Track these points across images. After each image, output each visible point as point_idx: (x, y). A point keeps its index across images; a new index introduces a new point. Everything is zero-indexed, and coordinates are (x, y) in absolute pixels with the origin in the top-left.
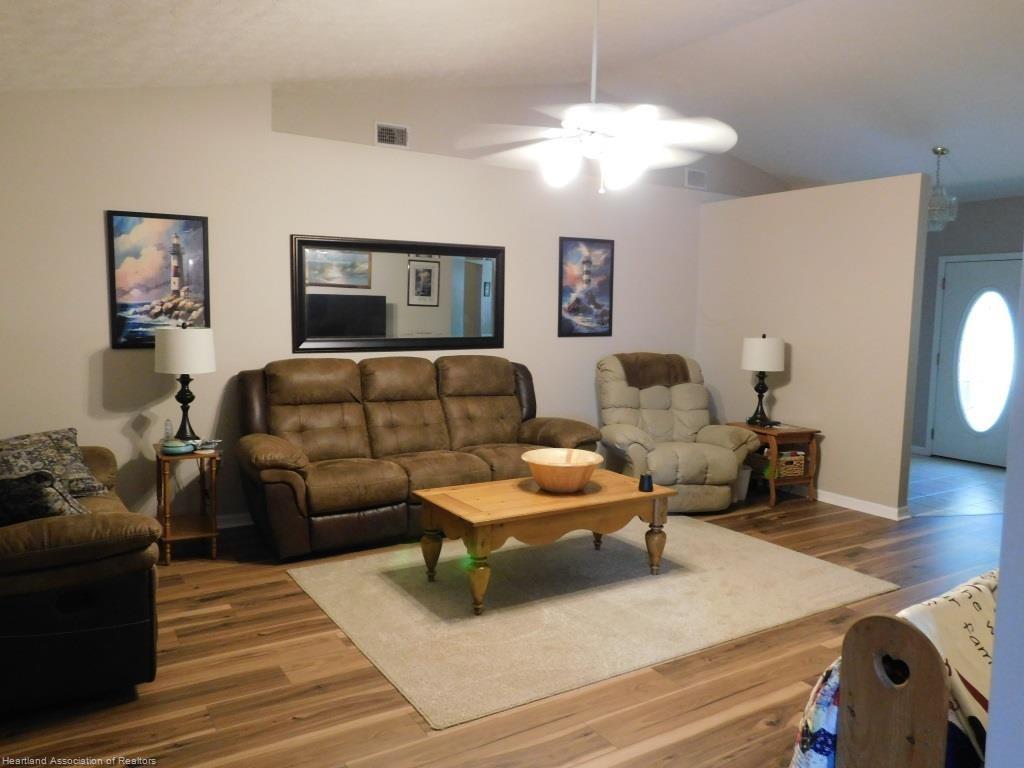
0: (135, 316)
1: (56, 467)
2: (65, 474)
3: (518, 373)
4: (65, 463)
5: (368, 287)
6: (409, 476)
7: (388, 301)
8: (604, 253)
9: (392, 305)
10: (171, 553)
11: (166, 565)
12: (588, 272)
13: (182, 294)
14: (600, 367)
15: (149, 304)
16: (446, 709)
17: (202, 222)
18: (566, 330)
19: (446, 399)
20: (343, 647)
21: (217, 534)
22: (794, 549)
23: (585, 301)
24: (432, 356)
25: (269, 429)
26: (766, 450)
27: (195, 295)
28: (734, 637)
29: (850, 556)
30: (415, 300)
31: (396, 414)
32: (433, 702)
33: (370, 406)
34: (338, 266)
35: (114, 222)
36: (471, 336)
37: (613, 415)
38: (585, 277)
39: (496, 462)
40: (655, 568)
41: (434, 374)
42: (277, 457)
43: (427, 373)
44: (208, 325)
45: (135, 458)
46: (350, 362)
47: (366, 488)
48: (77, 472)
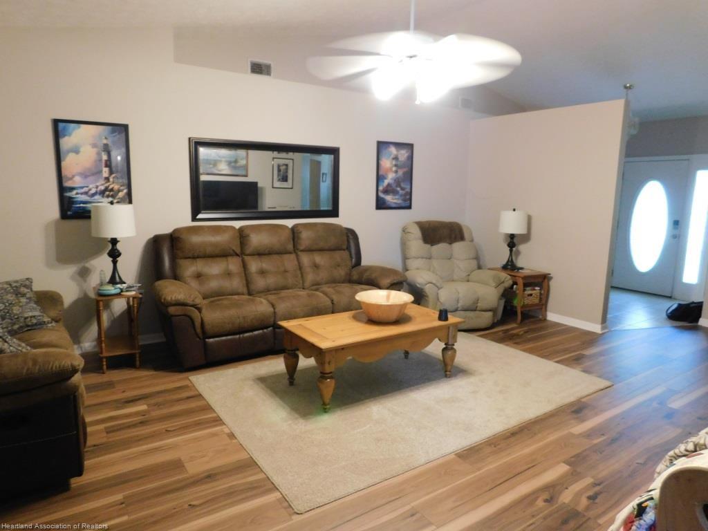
0: (77, 196)
1: (14, 308)
2: (20, 313)
3: (349, 235)
4: (21, 304)
5: (246, 176)
6: (274, 309)
7: (259, 185)
8: (407, 152)
9: (262, 188)
10: (107, 365)
11: (103, 373)
12: (396, 165)
13: (111, 180)
14: (404, 230)
15: (87, 187)
16: (306, 495)
17: (124, 128)
18: (381, 205)
19: (299, 253)
20: (228, 441)
21: (139, 351)
22: (539, 356)
23: (394, 186)
24: (290, 223)
25: (176, 277)
26: (515, 286)
27: (121, 181)
28: (510, 427)
29: (575, 360)
30: (277, 184)
31: (265, 264)
32: (296, 489)
33: (246, 258)
34: (226, 161)
35: (59, 127)
36: (315, 209)
37: (413, 264)
38: (394, 169)
39: (335, 298)
40: (448, 373)
41: (291, 236)
42: (179, 297)
43: (286, 235)
44: (130, 202)
45: (80, 297)
46: (233, 228)
47: (244, 317)
48: (31, 311)
